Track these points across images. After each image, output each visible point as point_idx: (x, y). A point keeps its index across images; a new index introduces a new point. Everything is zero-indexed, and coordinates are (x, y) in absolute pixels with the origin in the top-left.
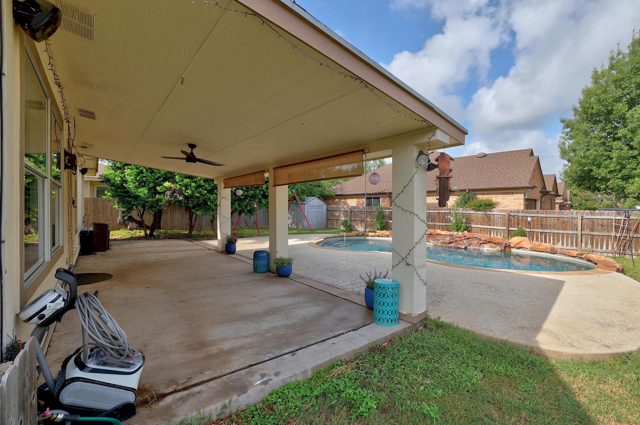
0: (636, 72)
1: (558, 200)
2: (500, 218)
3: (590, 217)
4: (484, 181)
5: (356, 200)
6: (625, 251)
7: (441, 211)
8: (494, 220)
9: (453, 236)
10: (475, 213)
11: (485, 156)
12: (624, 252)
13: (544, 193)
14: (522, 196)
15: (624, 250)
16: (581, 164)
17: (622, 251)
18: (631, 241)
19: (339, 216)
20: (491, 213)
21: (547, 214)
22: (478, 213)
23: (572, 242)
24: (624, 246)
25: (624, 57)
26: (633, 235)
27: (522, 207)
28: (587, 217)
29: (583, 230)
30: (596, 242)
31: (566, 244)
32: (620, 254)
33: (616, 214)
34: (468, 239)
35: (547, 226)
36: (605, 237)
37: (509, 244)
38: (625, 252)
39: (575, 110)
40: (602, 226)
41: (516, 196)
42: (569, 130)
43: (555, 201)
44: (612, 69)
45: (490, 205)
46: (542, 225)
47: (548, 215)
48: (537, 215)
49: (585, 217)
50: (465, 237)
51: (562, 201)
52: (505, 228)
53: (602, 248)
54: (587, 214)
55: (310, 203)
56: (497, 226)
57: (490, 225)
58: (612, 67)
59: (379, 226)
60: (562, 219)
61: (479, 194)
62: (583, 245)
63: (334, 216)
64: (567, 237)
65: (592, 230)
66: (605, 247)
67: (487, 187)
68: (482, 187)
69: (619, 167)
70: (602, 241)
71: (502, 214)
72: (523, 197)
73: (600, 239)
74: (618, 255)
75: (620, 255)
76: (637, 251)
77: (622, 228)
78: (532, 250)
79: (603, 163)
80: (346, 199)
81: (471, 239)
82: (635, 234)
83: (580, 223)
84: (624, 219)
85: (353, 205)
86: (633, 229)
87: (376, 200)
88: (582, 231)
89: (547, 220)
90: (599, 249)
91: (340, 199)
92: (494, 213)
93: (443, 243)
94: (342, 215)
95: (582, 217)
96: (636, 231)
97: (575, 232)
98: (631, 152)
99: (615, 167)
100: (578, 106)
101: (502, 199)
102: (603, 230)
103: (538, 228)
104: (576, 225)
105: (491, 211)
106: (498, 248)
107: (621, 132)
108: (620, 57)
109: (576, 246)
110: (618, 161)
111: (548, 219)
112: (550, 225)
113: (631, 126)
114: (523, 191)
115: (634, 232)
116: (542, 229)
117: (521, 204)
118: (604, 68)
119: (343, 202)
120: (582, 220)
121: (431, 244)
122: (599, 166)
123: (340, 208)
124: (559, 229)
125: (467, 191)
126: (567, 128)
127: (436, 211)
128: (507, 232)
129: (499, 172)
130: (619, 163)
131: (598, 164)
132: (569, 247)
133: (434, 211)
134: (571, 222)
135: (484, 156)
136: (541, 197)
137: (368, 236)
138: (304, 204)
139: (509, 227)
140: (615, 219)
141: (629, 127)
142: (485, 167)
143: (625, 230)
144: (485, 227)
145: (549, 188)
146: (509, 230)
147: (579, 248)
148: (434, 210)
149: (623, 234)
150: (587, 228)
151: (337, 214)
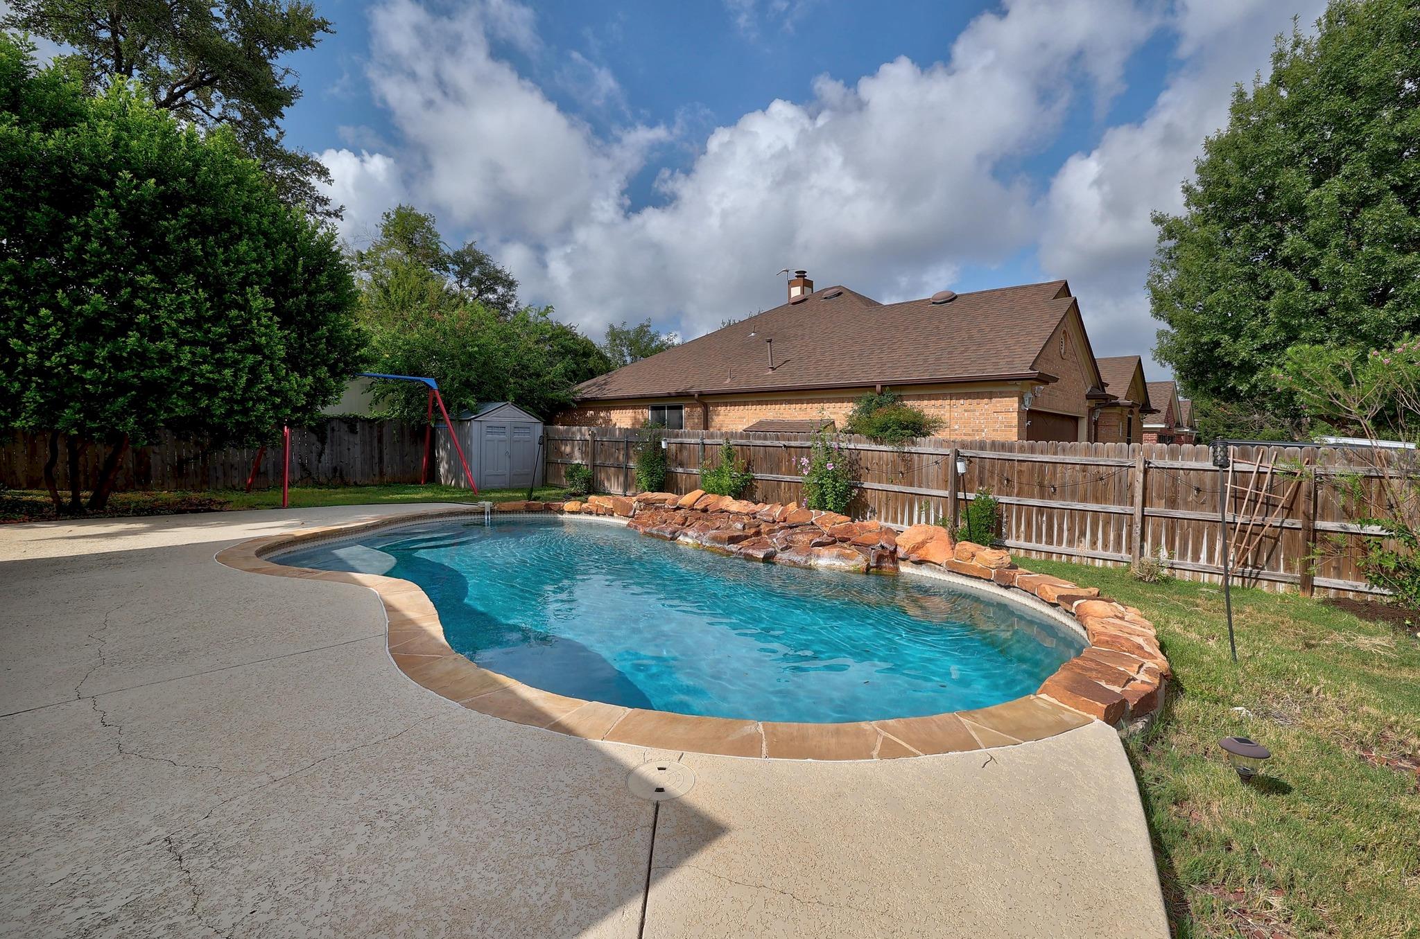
0: (1333, 85)
1: (1147, 423)
2: (936, 462)
3: (1168, 463)
4: (925, 361)
5: (629, 413)
6: (1257, 568)
7: (793, 443)
8: (920, 469)
9: (755, 518)
10: (874, 447)
11: (953, 298)
12: (1256, 571)
13: (1100, 398)
14: (1013, 403)
15: (1254, 566)
16: (1194, 329)
17: (1250, 569)
18: (1277, 540)
19: (571, 455)
20: (913, 449)
21: (1055, 453)
22: (882, 448)
23: (1119, 537)
24: (1257, 554)
25: (1308, 52)
26: (1282, 522)
27: (1012, 436)
28: (1161, 464)
29: (1147, 504)
30: (1181, 540)
31: (1103, 543)
32: (1243, 578)
33: (1237, 454)
34: (791, 528)
35: (1055, 490)
36: (1207, 525)
37: (892, 549)
38: (1258, 573)
39: (1187, 190)
40: (1198, 490)
41: (999, 402)
42: (1172, 243)
43: (1142, 423)
44: (1280, 85)
45: (918, 428)
46: (1041, 485)
47: (1059, 458)
48: (1030, 455)
49: (1156, 462)
50: (785, 521)
51: (1163, 426)
52: (945, 493)
53: (1196, 557)
54: (1161, 456)
55: (488, 419)
56: (928, 487)
57: (911, 485)
58: (1278, 80)
59: (644, 483)
60: (1093, 469)
61: (909, 398)
62: (1148, 547)
63: (561, 454)
64: (1107, 524)
65: (1172, 503)
66: (1204, 555)
67: (926, 376)
68: (915, 377)
69: (1282, 336)
70: (1198, 538)
71: (941, 451)
72: (1016, 405)
73: (1193, 530)
74: (1240, 580)
75: (1243, 582)
76: (1290, 569)
77: (1253, 498)
78: (953, 569)
79: (1245, 325)
80: (608, 409)
81: (800, 528)
82: (1287, 518)
83: (1141, 480)
84: (1258, 472)
85: (624, 426)
86: (1283, 501)
87: (675, 413)
88: (1144, 505)
89: (1055, 473)
90: (1189, 561)
91: (598, 410)
92: (920, 450)
93: (714, 539)
94: (577, 453)
95: (1145, 462)
96: (1290, 509)
97: (1128, 509)
98: (1312, 296)
99: (1274, 335)
100: (1194, 179)
101: (966, 411)
102: (1203, 503)
103: (1032, 496)
104: (1130, 486)
105: (914, 443)
106: (859, 561)
107: (1293, 241)
108: (1299, 51)
109: (1129, 550)
110: (1280, 321)
111: (1059, 467)
112: (1063, 486)
113: (1313, 226)
114: (1017, 389)
115: (1286, 511)
116: (1042, 497)
117: (1011, 426)
118: (1260, 85)
119: (603, 418)
120: (1146, 472)
121: (690, 541)
122: (1236, 334)
123: (573, 433)
124: (1084, 499)
125: (878, 387)
126: (1169, 239)
127: (782, 443)
128: (950, 504)
129: (970, 337)
130: (1284, 326)
131: (1234, 328)
132: (1110, 554)
133: (776, 443)
134: (1117, 479)
135: (951, 300)
136: (1092, 411)
137: (562, 512)
138: (470, 420)
139: (957, 490)
140: (1233, 471)
141: (1310, 230)
142: (942, 327)
143: (1258, 506)
144: (896, 488)
145: (1118, 388)
146: (957, 500)
147: (1134, 557)
148: (778, 439)
149: (1255, 517)
150: (1160, 497)
151: (568, 449)
